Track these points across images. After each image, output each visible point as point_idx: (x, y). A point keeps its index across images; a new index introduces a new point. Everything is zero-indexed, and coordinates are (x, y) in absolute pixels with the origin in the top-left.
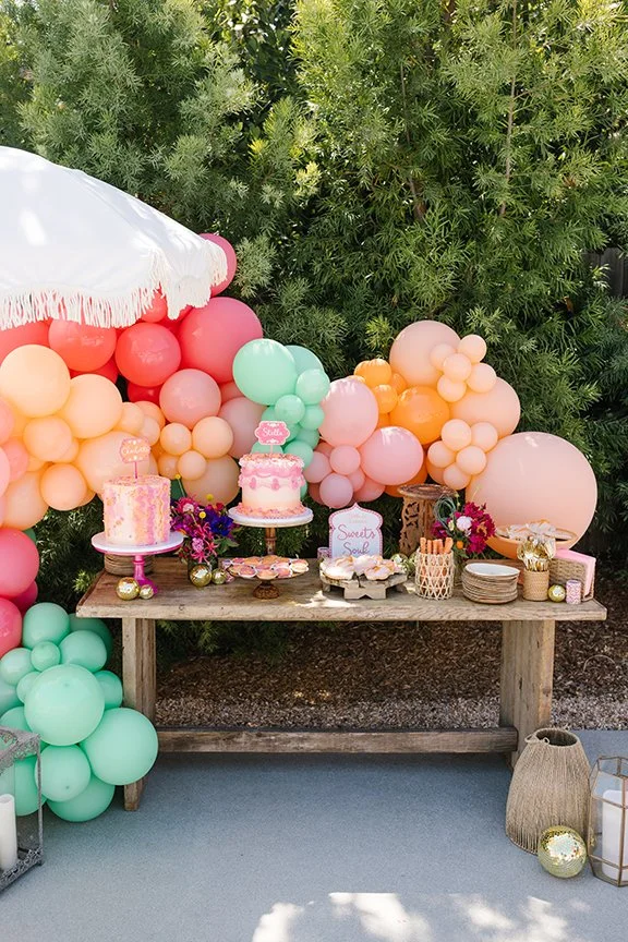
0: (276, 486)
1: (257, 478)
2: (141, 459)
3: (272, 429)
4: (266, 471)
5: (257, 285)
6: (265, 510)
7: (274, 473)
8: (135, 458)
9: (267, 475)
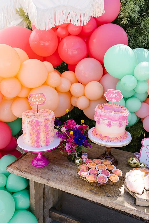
0: (109, 125)
1: (101, 119)
2: (40, 103)
3: (113, 94)
4: (105, 116)
5: (129, 18)
6: (103, 135)
7: (109, 118)
8: (37, 103)
9: (105, 119)
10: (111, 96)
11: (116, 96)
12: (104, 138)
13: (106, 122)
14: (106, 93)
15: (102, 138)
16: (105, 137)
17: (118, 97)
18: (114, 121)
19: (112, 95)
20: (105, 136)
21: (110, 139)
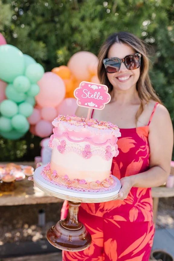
9: (79, 139)
10: (88, 96)
11: (97, 97)
12: (73, 185)
13: (79, 148)
14: (77, 89)
15: (70, 184)
16: (77, 182)
17: (101, 98)
18: (96, 144)
19: (89, 93)
20: (75, 180)
21: (86, 185)
